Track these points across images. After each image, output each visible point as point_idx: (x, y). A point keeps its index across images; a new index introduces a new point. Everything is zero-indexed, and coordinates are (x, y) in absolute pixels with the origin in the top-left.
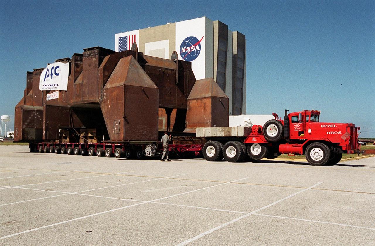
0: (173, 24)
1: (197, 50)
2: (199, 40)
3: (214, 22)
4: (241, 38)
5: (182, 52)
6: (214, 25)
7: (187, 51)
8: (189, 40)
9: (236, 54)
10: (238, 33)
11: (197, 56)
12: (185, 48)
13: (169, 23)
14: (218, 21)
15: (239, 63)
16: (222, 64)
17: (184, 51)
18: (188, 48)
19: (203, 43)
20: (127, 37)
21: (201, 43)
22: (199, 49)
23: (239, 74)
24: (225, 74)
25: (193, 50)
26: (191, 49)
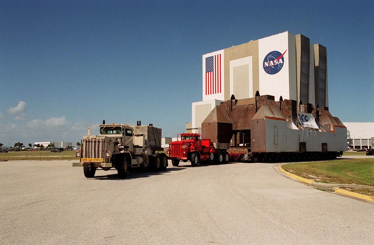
0: (256, 41)
1: (280, 63)
2: (282, 54)
3: (296, 36)
4: (323, 51)
5: (265, 66)
6: (296, 38)
7: (270, 65)
8: (272, 54)
9: (318, 65)
10: (320, 45)
11: (280, 69)
12: (268, 62)
13: (252, 41)
14: (300, 34)
15: (321, 75)
16: (305, 75)
17: (267, 65)
18: (271, 62)
19: (286, 57)
20: (213, 56)
21: (284, 56)
22: (282, 62)
23: (321, 85)
24: (308, 85)
25: (276, 63)
26: (274, 63)
